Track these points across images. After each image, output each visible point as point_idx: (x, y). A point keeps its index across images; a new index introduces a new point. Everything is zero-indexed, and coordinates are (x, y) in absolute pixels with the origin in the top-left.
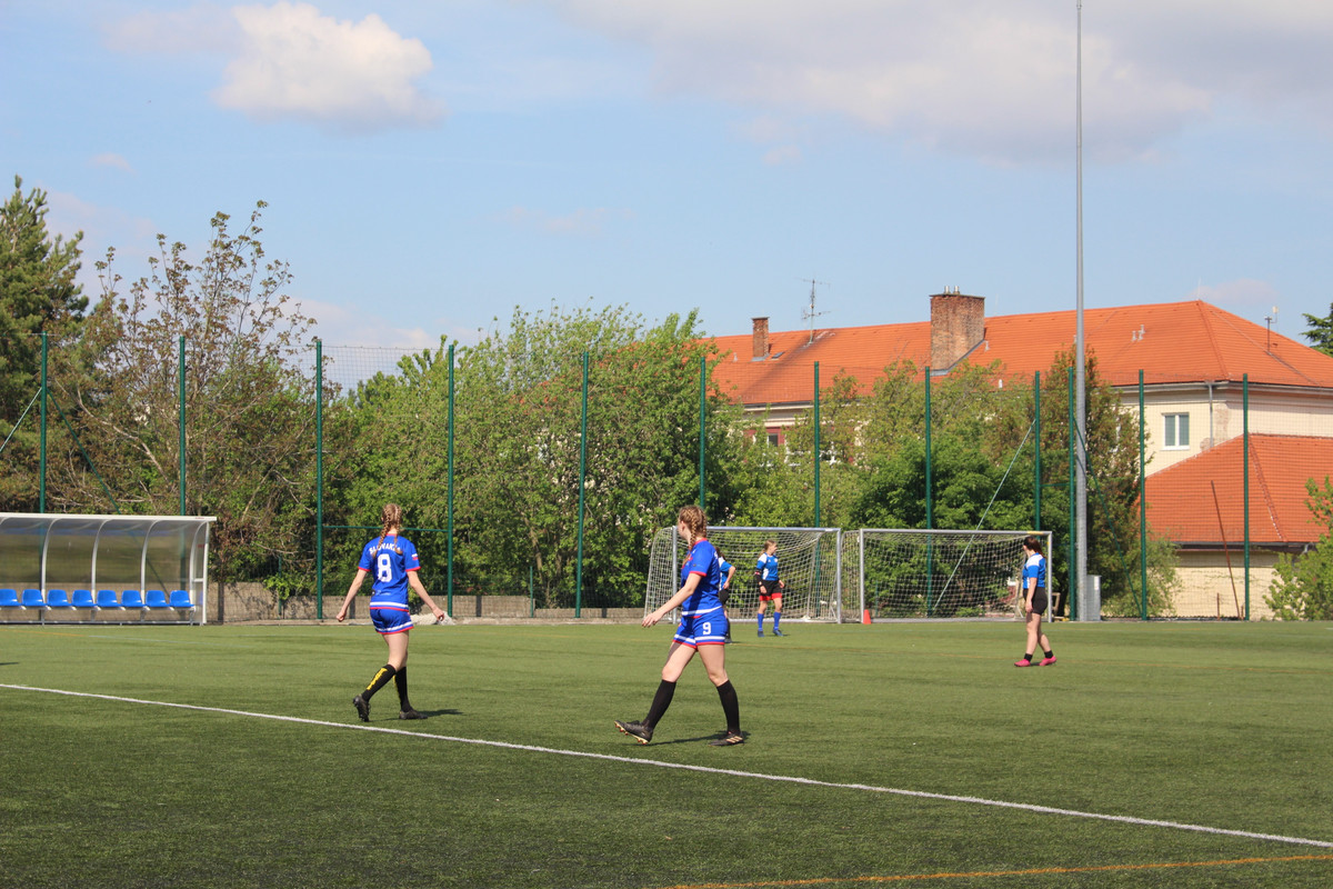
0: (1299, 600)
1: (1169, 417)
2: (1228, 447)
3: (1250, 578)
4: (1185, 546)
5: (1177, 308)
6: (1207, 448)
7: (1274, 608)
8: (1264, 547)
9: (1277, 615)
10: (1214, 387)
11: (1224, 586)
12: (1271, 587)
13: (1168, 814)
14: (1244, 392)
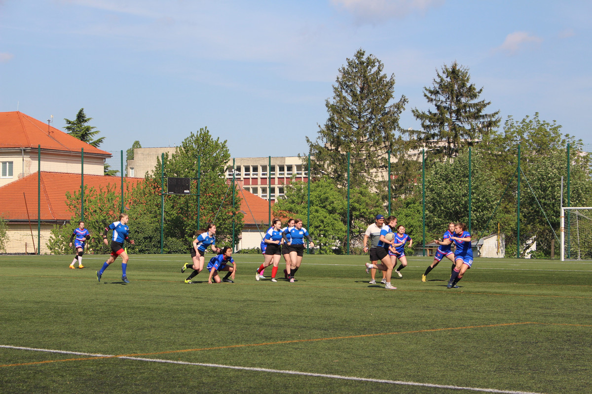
0: (62, 245)
1: (4, 163)
2: (31, 177)
3: (41, 236)
4: (11, 221)
5: (8, 114)
6: (21, 177)
7: (51, 249)
8: (46, 222)
9: (52, 252)
10: (24, 150)
11: (29, 240)
12: (50, 240)
13: (9, 342)
14: (38, 153)
